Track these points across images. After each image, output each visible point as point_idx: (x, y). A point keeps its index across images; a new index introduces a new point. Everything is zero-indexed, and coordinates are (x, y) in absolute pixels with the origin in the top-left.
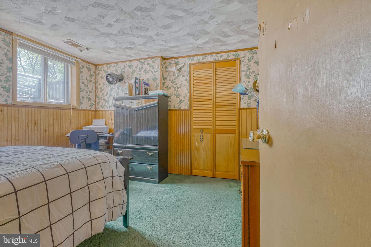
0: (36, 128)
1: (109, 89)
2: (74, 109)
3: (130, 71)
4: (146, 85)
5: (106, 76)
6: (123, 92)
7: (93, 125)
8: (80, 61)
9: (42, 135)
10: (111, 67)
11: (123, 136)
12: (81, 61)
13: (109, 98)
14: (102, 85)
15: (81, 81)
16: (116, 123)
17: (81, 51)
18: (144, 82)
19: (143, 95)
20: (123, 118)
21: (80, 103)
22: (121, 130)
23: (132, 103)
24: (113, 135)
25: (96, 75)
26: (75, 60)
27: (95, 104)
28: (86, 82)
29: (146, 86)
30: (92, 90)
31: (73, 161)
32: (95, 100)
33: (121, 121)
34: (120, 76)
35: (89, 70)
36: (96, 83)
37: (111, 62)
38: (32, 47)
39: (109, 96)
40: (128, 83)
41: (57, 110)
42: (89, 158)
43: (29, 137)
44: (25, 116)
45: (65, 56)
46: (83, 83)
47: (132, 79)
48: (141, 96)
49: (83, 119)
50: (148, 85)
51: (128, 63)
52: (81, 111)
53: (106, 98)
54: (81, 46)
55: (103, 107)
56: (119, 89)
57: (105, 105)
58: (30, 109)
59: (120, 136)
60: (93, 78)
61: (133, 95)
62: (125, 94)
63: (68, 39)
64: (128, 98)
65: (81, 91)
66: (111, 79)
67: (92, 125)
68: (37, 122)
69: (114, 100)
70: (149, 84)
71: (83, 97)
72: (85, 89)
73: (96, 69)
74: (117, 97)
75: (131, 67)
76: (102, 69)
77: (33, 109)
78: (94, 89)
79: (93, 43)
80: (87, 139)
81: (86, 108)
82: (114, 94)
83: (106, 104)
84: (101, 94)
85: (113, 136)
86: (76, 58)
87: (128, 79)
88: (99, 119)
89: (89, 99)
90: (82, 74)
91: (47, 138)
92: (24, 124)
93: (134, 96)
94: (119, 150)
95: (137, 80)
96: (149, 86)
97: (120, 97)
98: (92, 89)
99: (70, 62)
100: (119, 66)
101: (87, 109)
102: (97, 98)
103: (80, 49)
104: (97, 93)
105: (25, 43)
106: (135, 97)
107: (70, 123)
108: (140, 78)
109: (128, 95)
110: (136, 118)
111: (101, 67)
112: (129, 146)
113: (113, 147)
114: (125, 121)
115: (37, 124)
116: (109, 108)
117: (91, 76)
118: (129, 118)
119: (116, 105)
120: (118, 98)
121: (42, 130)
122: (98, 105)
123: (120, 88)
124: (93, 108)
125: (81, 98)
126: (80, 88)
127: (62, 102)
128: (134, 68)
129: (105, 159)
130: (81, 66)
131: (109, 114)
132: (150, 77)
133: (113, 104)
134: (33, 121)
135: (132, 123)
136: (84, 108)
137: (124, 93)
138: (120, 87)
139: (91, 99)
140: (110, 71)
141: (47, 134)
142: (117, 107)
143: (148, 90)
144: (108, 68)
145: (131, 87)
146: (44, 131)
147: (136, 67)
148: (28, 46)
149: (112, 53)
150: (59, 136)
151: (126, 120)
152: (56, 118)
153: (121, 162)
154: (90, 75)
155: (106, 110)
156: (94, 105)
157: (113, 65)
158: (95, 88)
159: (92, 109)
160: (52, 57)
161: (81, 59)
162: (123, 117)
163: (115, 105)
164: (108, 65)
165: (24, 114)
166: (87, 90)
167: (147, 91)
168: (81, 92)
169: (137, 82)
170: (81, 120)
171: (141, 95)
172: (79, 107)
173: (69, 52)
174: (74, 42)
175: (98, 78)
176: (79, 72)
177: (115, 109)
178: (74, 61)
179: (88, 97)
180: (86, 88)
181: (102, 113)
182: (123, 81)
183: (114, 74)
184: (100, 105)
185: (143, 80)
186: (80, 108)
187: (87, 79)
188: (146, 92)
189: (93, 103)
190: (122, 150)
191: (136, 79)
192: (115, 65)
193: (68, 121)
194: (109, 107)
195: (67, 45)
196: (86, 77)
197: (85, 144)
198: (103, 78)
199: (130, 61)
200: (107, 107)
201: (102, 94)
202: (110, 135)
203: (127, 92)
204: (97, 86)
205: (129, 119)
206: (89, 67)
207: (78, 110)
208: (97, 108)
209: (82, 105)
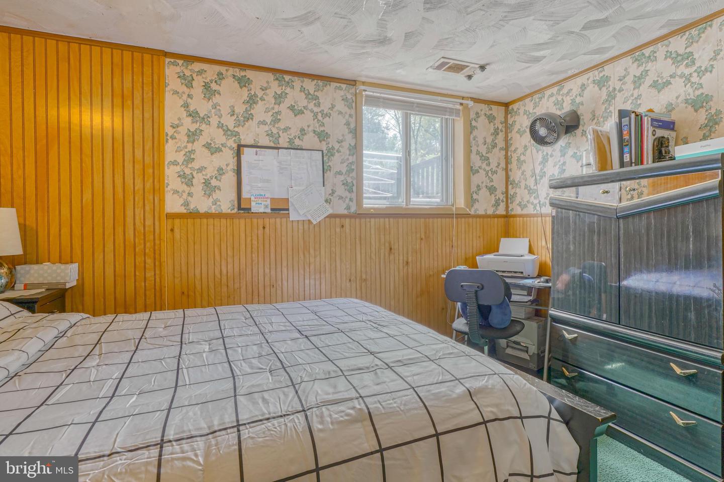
0: (392, 257)
1: (539, 157)
2: (459, 216)
3: (601, 97)
4: (660, 127)
5: (529, 124)
6: (578, 162)
7: (501, 252)
8: (471, 103)
9: (401, 274)
10: (544, 100)
11: (578, 292)
12: (473, 102)
13: (538, 182)
14: (520, 151)
15: (474, 149)
16: (558, 252)
17: (470, 77)
18: (653, 120)
19: (649, 162)
20: (577, 238)
21: (471, 200)
22: (571, 268)
23: (607, 192)
24: (550, 284)
25: (507, 128)
26: (461, 104)
27: (505, 200)
28: (483, 149)
29: (660, 133)
30: (497, 167)
31: (405, 405)
32: (504, 190)
33: (572, 248)
34: (567, 119)
35: (491, 118)
36: (507, 149)
37: (544, 85)
38: (384, 99)
39: (538, 178)
40: (596, 132)
41: (427, 219)
42: (454, 396)
43: (380, 274)
44: (375, 234)
45: (441, 101)
46: (478, 153)
47: (606, 119)
48: (640, 167)
49: (479, 237)
50: (669, 125)
51: (596, 75)
52: (474, 219)
53: (531, 182)
54: (468, 66)
55: (523, 207)
56: (566, 156)
57: (528, 202)
58: (382, 220)
59: (570, 292)
60: (501, 136)
61: (612, 169)
62: (585, 167)
63: (440, 59)
64: (595, 178)
65: (474, 172)
66: (543, 132)
67: (498, 252)
68: (393, 247)
69: (550, 188)
70: (673, 123)
71: (478, 186)
72: (483, 167)
73: (507, 113)
74: (561, 178)
75: (601, 83)
76: (521, 111)
77: (387, 220)
78: (503, 165)
79: (492, 46)
80: (481, 293)
81: (486, 210)
82: (553, 171)
83: (532, 199)
84: (519, 173)
85: (550, 287)
86: (463, 97)
87: (595, 121)
88: (515, 236)
89: (492, 190)
90: (475, 133)
91: (410, 280)
92: (373, 249)
93: (616, 168)
94: (566, 330)
95: (628, 118)
96: (673, 129)
97: (567, 179)
98: (499, 164)
99: (451, 111)
100: (565, 91)
101: (488, 213)
102: (511, 184)
103: (468, 74)
104: (510, 173)
105: (375, 94)
106: (618, 174)
107: (453, 246)
108: (636, 111)
109: (594, 168)
110: (622, 239)
111: (520, 105)
112: (598, 326)
113: (549, 319)
114: (584, 247)
115: (393, 251)
116: (538, 208)
117: (496, 133)
118: (599, 240)
119: (557, 202)
120: (564, 182)
121: (401, 261)
122: (512, 203)
123: (570, 152)
124: (501, 211)
125: (474, 189)
126: (472, 165)
127: (438, 200)
128: (614, 83)
129: (507, 407)
130: (472, 115)
131: (540, 224)
132: (677, 98)
133: (548, 198)
134: (387, 245)
135: (609, 255)
136: (481, 212)
137: (580, 164)
138: (570, 149)
139: (495, 189)
140: (540, 111)
141: (410, 270)
142: (559, 208)
143: (672, 143)
144: (535, 103)
145: (605, 142)
146: (405, 263)
147: (620, 80)
148: (379, 98)
149: (545, 57)
150: (430, 276)
151: (588, 245)
152: (425, 236)
153: (567, 418)
154: (492, 131)
155: (532, 214)
156: (503, 201)
157: (548, 93)
158: (505, 160)
159: (498, 212)
160: (417, 109)
161: (472, 99)
162: (580, 235)
163: (554, 201)
164: (536, 97)
165: (373, 232)
166: (488, 168)
167: (667, 147)
168: (473, 174)
169: (628, 123)
170: (474, 239)
171: (642, 163)
172: (470, 210)
173: (447, 89)
174: (452, 62)
175: (514, 135)
176: (470, 129)
177: (554, 214)
178: (458, 107)
179: (489, 185)
180: (485, 164)
181: (523, 221)
182: (579, 132)
183: (552, 116)
184: (518, 202)
185: (649, 114)
186: (472, 212)
187: (485, 141)
188: (661, 150)
189: (501, 199)
190: (575, 332)
191: (622, 114)
192: (555, 90)
193: (448, 243)
194: (538, 205)
195: (441, 73)
196: (485, 138)
197: (475, 305)
198: (525, 131)
199: (600, 66)
200: (535, 208)
201: (523, 174)
202: (541, 284)
203: (592, 161)
204: (509, 155)
205: (599, 244)
206: (491, 112)
207: (468, 216)
208: (509, 209)
209: (476, 206)
